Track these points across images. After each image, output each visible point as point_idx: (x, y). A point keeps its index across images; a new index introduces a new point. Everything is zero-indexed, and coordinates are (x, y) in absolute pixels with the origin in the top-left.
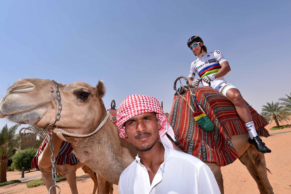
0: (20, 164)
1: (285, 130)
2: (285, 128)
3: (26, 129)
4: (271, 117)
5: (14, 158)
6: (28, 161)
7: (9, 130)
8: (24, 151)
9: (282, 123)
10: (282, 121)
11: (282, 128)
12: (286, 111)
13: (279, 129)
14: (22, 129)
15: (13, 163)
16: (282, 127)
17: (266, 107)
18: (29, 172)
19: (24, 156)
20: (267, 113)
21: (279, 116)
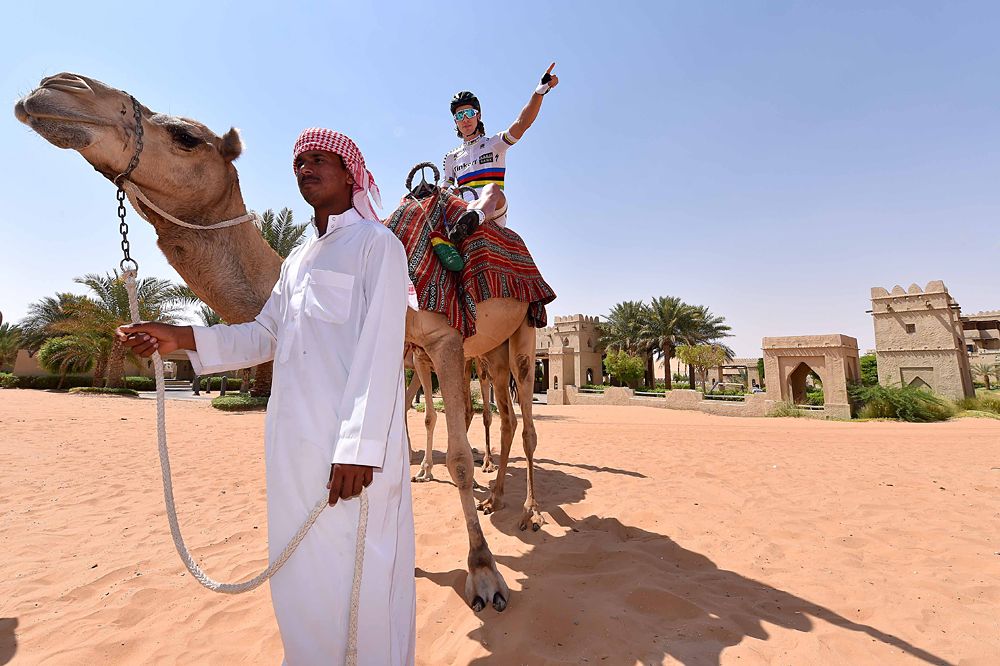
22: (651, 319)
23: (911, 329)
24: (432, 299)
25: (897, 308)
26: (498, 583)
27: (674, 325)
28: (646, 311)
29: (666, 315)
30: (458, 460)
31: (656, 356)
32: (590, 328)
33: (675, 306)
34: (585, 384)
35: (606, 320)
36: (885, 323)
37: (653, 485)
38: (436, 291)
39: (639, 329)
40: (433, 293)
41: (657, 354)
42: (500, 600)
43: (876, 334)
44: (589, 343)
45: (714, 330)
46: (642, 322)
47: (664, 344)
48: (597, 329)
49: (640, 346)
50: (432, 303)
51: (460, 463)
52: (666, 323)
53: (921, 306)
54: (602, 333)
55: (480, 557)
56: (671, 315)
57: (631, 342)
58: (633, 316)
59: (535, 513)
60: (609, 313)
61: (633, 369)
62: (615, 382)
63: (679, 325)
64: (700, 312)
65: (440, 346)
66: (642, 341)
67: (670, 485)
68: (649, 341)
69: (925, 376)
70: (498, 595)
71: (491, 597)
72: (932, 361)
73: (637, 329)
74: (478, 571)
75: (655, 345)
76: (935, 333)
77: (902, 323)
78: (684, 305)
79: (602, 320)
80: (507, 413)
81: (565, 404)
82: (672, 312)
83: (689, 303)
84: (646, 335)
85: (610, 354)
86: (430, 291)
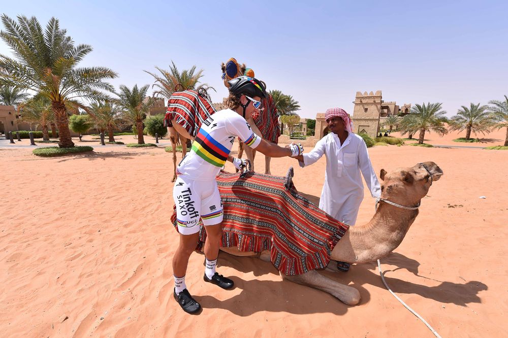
0: (153, 129)
1: (475, 144)
2: (476, 142)
3: (159, 93)
4: (465, 125)
5: (145, 122)
6: (160, 127)
7: (139, 91)
8: (153, 117)
9: (476, 135)
10: (476, 132)
11: (472, 142)
12: (490, 120)
13: (466, 142)
14: (156, 92)
15: (146, 128)
16: (472, 140)
17: (466, 109)
18: (162, 139)
19: (156, 122)
20: (461, 118)
21: (477, 125)
23: (366, 110)
25: (364, 101)
33: (279, 95)
36: (358, 107)
43: (354, 111)
45: (294, 107)
53: (371, 101)
56: (277, 100)
63: (279, 104)
64: (289, 98)
69: (366, 129)
72: (370, 123)
76: (374, 111)
77: (364, 107)
78: (282, 95)
82: (277, 98)
83: (285, 94)
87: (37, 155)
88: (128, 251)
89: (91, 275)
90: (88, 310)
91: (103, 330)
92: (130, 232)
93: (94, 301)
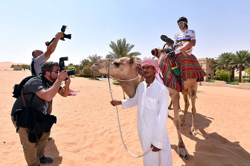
22: (235, 58)
24: (173, 85)
26: (186, 153)
27: (245, 60)
28: (233, 56)
29: (242, 57)
30: (177, 122)
31: (235, 70)
32: (210, 62)
33: (246, 53)
34: (207, 79)
35: (216, 59)
37: (234, 124)
38: (174, 83)
39: (229, 62)
40: (173, 83)
41: (236, 70)
42: (187, 157)
44: (209, 66)
46: (231, 59)
47: (240, 66)
48: (213, 62)
49: (229, 67)
50: (173, 86)
51: (177, 123)
52: (241, 59)
54: (215, 63)
55: (181, 145)
56: (244, 57)
57: (226, 66)
58: (227, 57)
59: (195, 130)
60: (218, 57)
61: (226, 75)
62: (218, 79)
63: (247, 60)
65: (173, 95)
66: (230, 66)
67: (240, 125)
68: (233, 66)
70: (186, 156)
71: (184, 156)
73: (228, 61)
74: (181, 148)
75: (236, 67)
79: (215, 59)
80: (187, 102)
81: (200, 85)
82: (244, 56)
84: (233, 64)
85: (218, 71)
86: (172, 83)
87: (113, 84)
88: (124, 119)
89: (113, 121)
90: (109, 128)
91: (110, 134)
92: (128, 113)
93: (111, 127)
